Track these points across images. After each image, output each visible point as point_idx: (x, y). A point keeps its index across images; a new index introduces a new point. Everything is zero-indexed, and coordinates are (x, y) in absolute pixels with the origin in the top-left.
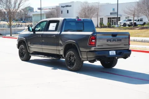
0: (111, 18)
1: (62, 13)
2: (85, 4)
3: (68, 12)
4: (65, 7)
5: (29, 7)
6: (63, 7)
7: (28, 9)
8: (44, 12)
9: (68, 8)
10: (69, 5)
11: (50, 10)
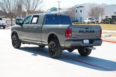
0: (114, 16)
1: (76, 12)
2: (92, 5)
3: (81, 12)
4: (79, 7)
5: (54, 8)
6: (78, 7)
7: (53, 9)
8: (63, 11)
9: (81, 9)
10: (82, 6)
11: (67, 10)
